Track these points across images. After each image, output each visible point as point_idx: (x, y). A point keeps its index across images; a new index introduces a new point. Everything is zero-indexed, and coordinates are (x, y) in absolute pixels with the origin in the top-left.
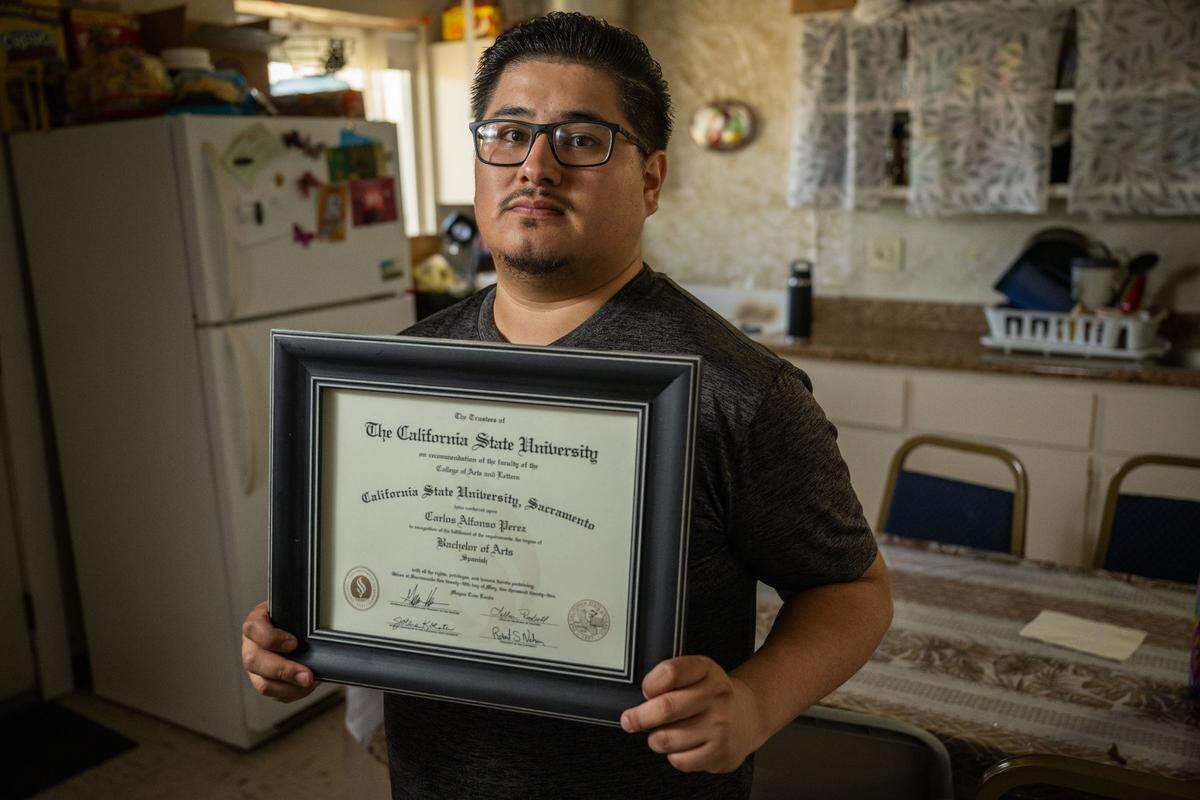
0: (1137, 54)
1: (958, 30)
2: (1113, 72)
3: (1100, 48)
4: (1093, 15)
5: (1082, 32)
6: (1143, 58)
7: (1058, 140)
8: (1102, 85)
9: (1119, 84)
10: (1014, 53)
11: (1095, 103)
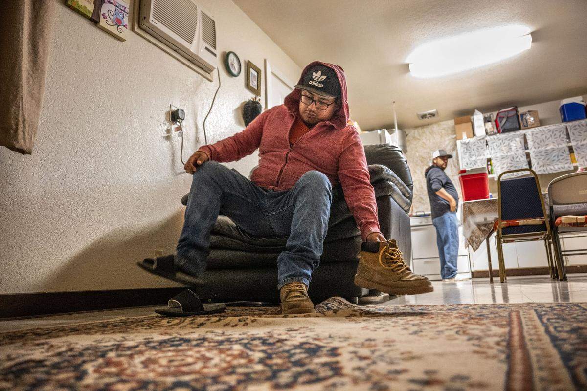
0: (541, 141)
1: (500, 140)
2: (537, 145)
3: (533, 141)
4: (529, 135)
5: (527, 138)
6: (542, 142)
7: (528, 159)
8: (535, 148)
9: (539, 147)
10: (514, 143)
11: (534, 152)
